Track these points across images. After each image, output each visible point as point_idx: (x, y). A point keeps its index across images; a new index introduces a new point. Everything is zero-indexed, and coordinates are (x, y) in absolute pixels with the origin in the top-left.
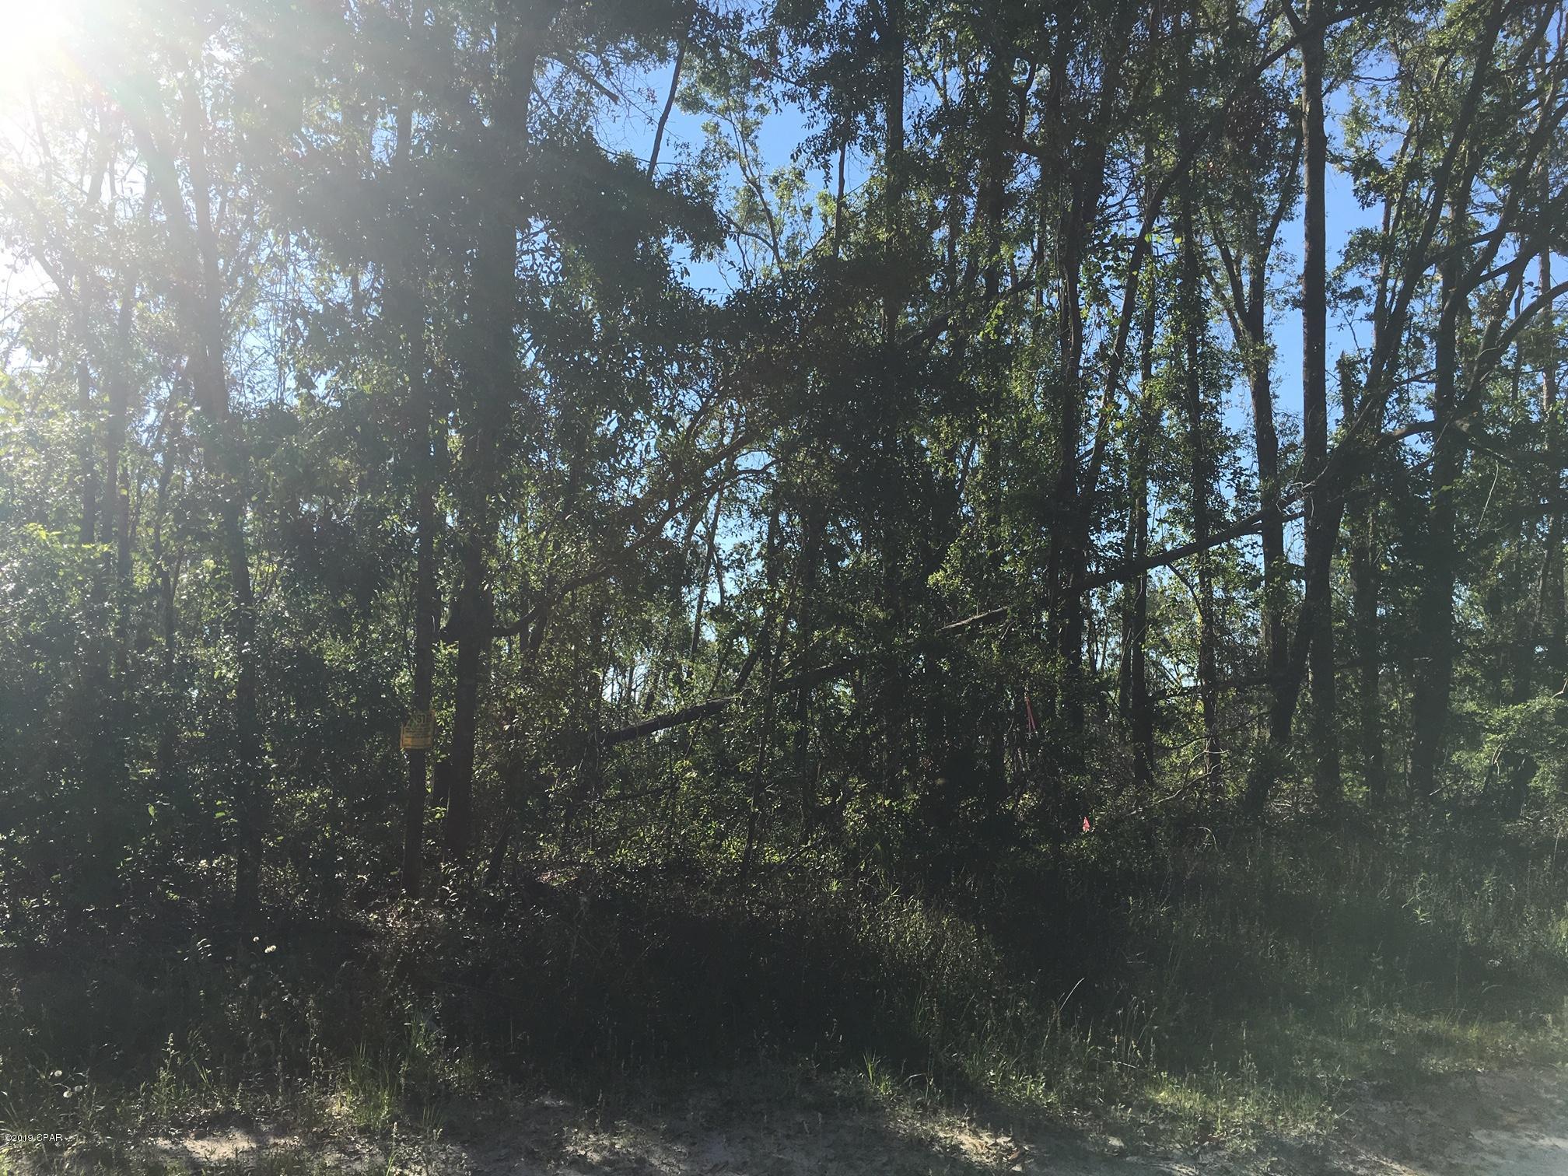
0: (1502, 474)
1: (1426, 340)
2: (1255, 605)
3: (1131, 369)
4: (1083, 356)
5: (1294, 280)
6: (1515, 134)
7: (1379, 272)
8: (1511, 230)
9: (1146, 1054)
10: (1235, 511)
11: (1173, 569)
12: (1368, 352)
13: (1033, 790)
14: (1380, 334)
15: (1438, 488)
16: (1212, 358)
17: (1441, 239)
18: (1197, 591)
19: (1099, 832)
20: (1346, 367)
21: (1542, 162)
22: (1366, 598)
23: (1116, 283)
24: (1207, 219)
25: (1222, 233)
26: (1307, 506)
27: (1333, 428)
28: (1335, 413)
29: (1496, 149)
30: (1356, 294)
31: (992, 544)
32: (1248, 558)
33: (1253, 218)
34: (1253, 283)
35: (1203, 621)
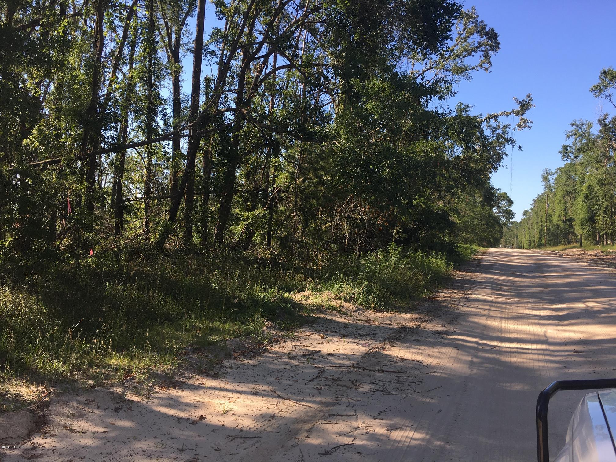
0: (255, 131)
1: (235, 77)
2: (167, 168)
3: (124, 63)
4: (103, 53)
5: (192, 42)
6: (271, 7)
7: (222, 46)
8: (266, 43)
9: (107, 345)
10: (163, 130)
11: (136, 149)
12: (216, 77)
13: (69, 237)
14: (220, 70)
15: (234, 133)
16: (158, 66)
17: (244, 39)
18: (145, 160)
19: (96, 256)
20: (208, 81)
21: (278, 20)
22: (207, 170)
23: (120, 24)
24: (160, 7)
25: (165, 14)
26: (190, 132)
27: (201, 103)
28: (202, 98)
29: (264, 11)
30: (213, 53)
31: (56, 129)
32: (166, 149)
33: (178, 11)
34: (176, 39)
35: (147, 172)
